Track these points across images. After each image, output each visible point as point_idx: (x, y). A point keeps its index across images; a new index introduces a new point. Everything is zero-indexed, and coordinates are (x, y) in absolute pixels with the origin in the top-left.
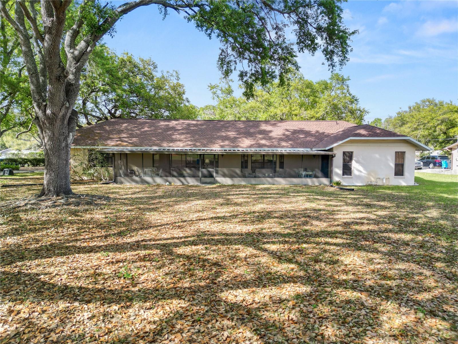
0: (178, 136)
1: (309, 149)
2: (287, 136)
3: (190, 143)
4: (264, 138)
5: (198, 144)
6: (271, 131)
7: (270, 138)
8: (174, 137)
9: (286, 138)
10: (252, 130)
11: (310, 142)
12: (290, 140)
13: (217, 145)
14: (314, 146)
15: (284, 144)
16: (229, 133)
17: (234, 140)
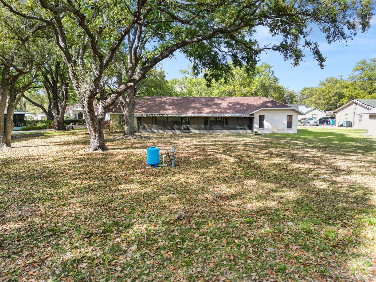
0: (168, 107)
1: (242, 114)
2: (230, 106)
3: (175, 111)
4: (217, 108)
5: (180, 111)
6: (220, 104)
7: (220, 108)
8: (166, 107)
9: (229, 108)
10: (210, 103)
11: (243, 110)
12: (232, 109)
13: (190, 112)
14: (245, 112)
15: (228, 111)
16: (197, 105)
17: (199, 109)
